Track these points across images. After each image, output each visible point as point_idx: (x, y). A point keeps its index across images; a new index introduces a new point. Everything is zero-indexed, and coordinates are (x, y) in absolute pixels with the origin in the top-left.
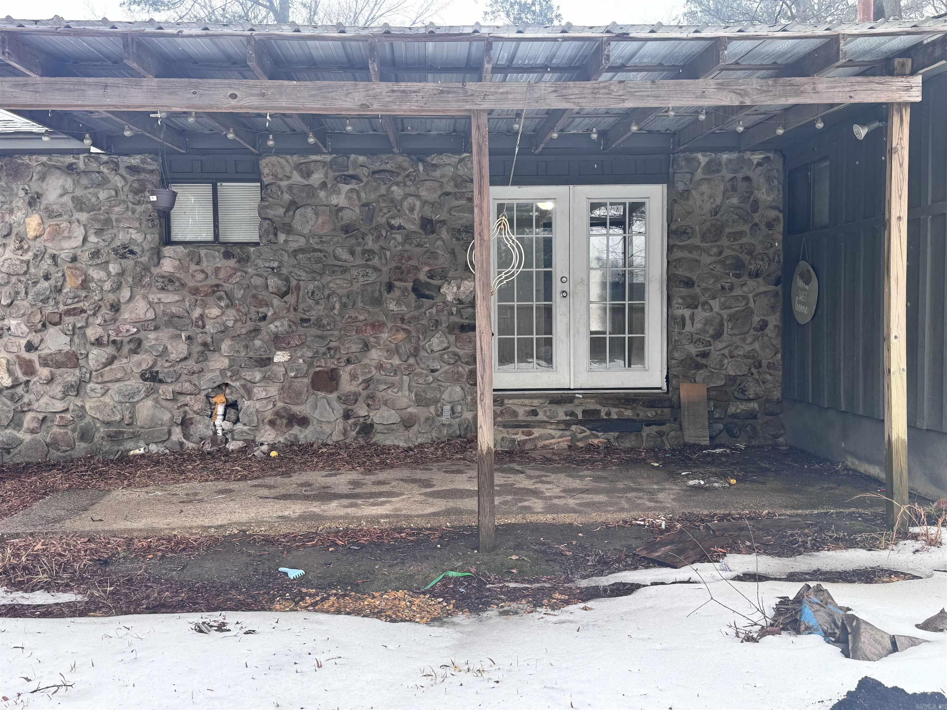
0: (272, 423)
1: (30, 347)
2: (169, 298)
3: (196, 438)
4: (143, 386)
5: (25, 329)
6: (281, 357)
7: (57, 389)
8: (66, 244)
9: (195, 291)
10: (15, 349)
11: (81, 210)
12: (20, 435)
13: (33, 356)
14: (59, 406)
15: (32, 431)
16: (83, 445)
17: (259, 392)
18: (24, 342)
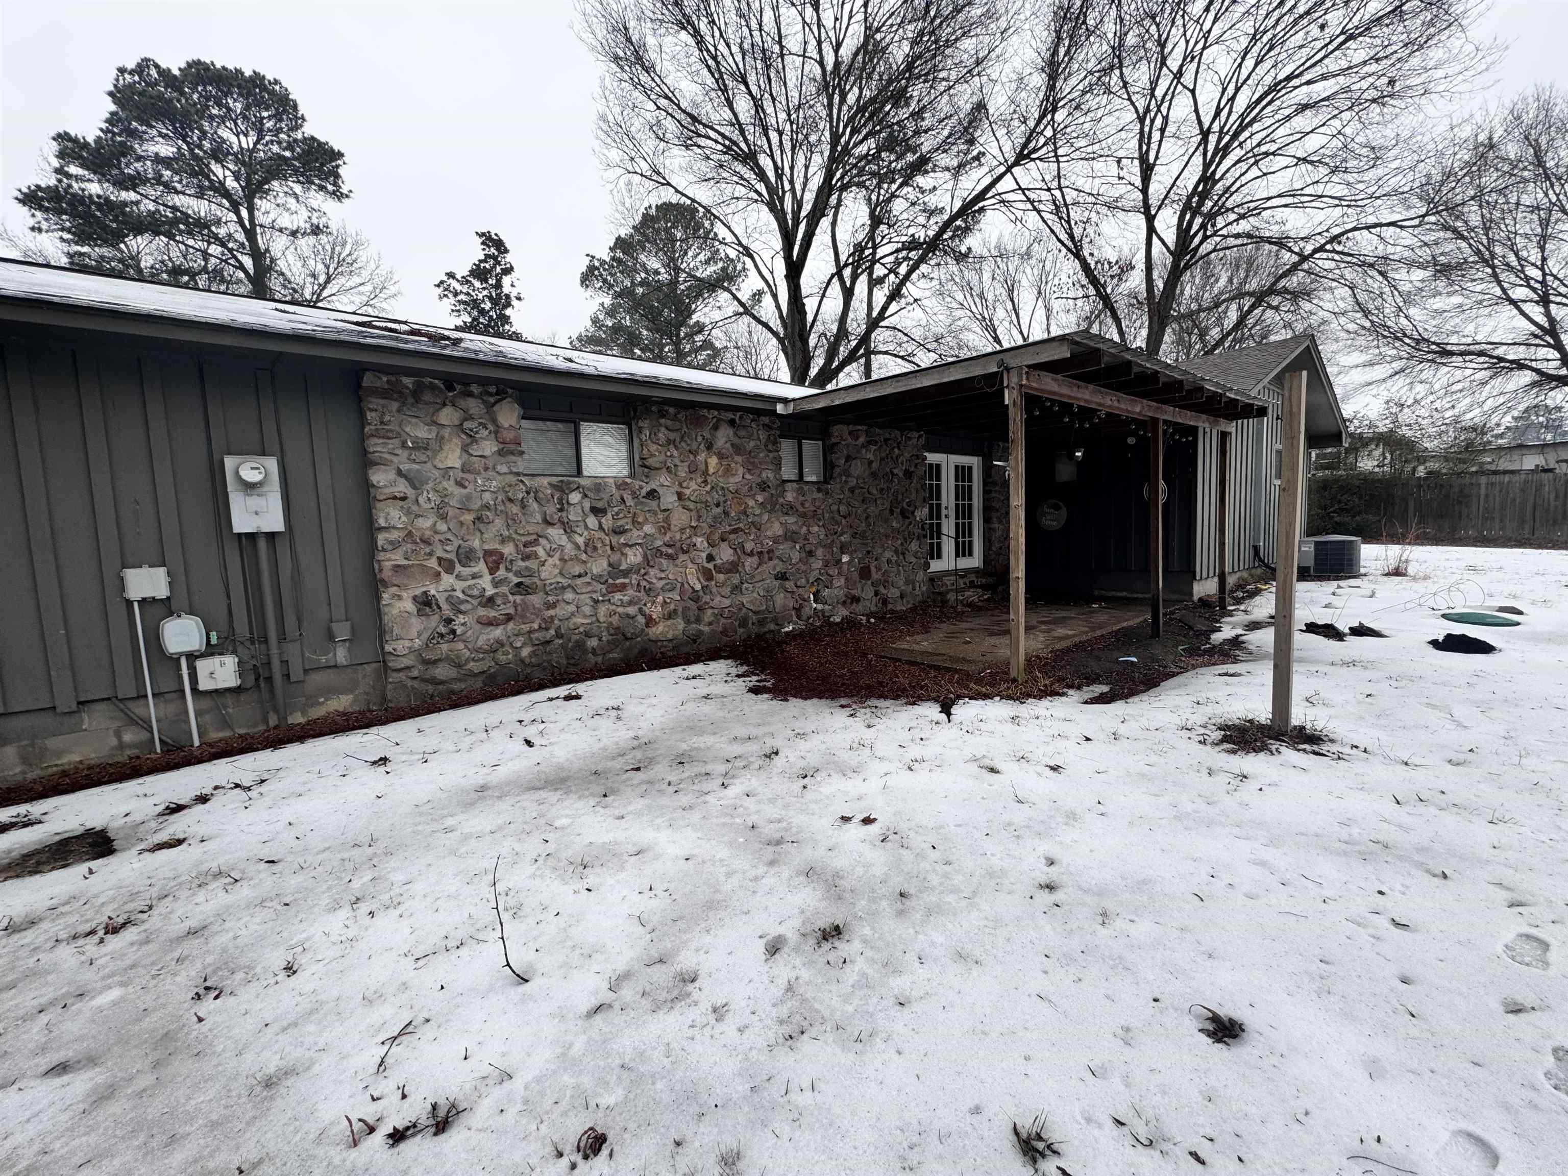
0: (844, 603)
1: (710, 558)
2: (791, 519)
3: (804, 618)
4: (777, 583)
5: (706, 544)
6: (845, 558)
7: (727, 591)
8: (732, 480)
9: (803, 515)
10: (700, 561)
11: (739, 454)
12: (701, 627)
13: (710, 566)
14: (727, 602)
15: (710, 624)
16: (742, 630)
17: (836, 583)
18: (704, 555)
